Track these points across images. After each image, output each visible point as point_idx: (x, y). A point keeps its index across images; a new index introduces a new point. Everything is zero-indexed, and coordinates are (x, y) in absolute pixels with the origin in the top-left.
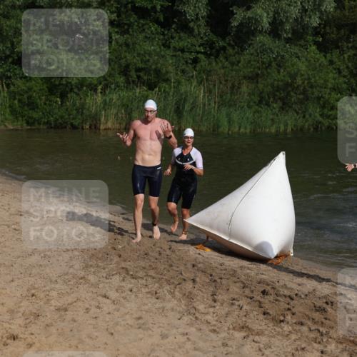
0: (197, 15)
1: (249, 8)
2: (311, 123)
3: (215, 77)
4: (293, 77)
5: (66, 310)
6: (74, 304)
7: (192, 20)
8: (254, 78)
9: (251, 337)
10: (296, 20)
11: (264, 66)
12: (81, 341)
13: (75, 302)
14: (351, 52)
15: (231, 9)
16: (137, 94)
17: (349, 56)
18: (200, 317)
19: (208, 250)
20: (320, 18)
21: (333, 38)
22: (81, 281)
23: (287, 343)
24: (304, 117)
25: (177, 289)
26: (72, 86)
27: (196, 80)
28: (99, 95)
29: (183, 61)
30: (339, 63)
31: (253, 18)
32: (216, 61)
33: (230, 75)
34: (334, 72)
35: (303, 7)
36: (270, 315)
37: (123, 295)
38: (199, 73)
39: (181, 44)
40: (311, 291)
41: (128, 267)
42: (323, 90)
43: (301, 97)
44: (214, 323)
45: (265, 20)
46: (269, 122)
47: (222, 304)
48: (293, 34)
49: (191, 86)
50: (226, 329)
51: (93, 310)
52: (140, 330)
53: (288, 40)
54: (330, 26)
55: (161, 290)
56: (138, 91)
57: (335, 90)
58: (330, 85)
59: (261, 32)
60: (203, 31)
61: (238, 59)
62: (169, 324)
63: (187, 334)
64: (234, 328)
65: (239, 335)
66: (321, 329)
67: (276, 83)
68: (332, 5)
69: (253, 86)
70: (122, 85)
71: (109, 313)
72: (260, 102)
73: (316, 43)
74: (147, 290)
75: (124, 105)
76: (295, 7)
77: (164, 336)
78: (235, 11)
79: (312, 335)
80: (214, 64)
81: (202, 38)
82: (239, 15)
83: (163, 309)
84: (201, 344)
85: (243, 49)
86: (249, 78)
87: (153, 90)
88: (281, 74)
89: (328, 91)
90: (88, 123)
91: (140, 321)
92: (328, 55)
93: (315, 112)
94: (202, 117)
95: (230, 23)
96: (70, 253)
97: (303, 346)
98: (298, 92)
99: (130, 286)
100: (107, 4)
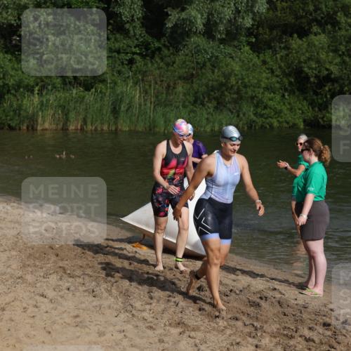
0: (133, 16)
1: (183, 10)
2: (245, 122)
3: (150, 78)
4: (227, 77)
5: (3, 309)
6: (12, 304)
7: (128, 22)
8: (189, 78)
9: (187, 333)
10: (230, 21)
11: (199, 66)
12: (18, 340)
13: (13, 301)
14: (284, 53)
15: (165, 10)
16: (74, 95)
17: (282, 56)
18: (136, 314)
19: (145, 248)
20: (253, 19)
21: (266, 38)
22: (18, 280)
23: (223, 338)
24: (238, 116)
25: (114, 287)
26: (9, 87)
27: (131, 81)
28: (36, 96)
29: (118, 62)
30: (272, 63)
31: (187, 19)
32: (152, 62)
33: (165, 76)
34: (267, 71)
35: (237, 8)
36: (206, 311)
37: (60, 294)
38: (135, 74)
39: (117, 46)
40: (245, 286)
41: (65, 266)
42: (256, 89)
43: (235, 96)
44: (151, 319)
45: (199, 21)
46: (204, 122)
47: (158, 301)
48: (226, 35)
49: (127, 86)
50: (163, 325)
51: (31, 309)
52: (78, 328)
53: (222, 41)
54: (263, 27)
55: (98, 288)
56: (74, 91)
57: (268, 89)
58: (263, 85)
59: (195, 33)
60: (138, 32)
61: (173, 59)
62: (106, 322)
63: (124, 331)
64: (170, 325)
65: (175, 331)
66: (255, 324)
67: (211, 82)
68: (265, 7)
69: (189, 86)
70: (59, 86)
71: (47, 312)
72: (195, 101)
73: (249, 43)
74: (85, 289)
75: (60, 106)
76: (228, 8)
77: (101, 334)
78: (169, 12)
79: (247, 330)
80: (150, 65)
81: (137, 39)
82: (174, 16)
83: (100, 307)
84: (138, 341)
85: (178, 50)
86: (184, 78)
87: (90, 91)
88: (216, 74)
89: (262, 90)
90: (25, 125)
91: (78, 319)
92: (261, 55)
93: (249, 111)
94: (138, 117)
95: (166, 24)
96: (7, 253)
97: (238, 341)
98: (232, 92)
99: (67, 285)
100: (43, 6)
